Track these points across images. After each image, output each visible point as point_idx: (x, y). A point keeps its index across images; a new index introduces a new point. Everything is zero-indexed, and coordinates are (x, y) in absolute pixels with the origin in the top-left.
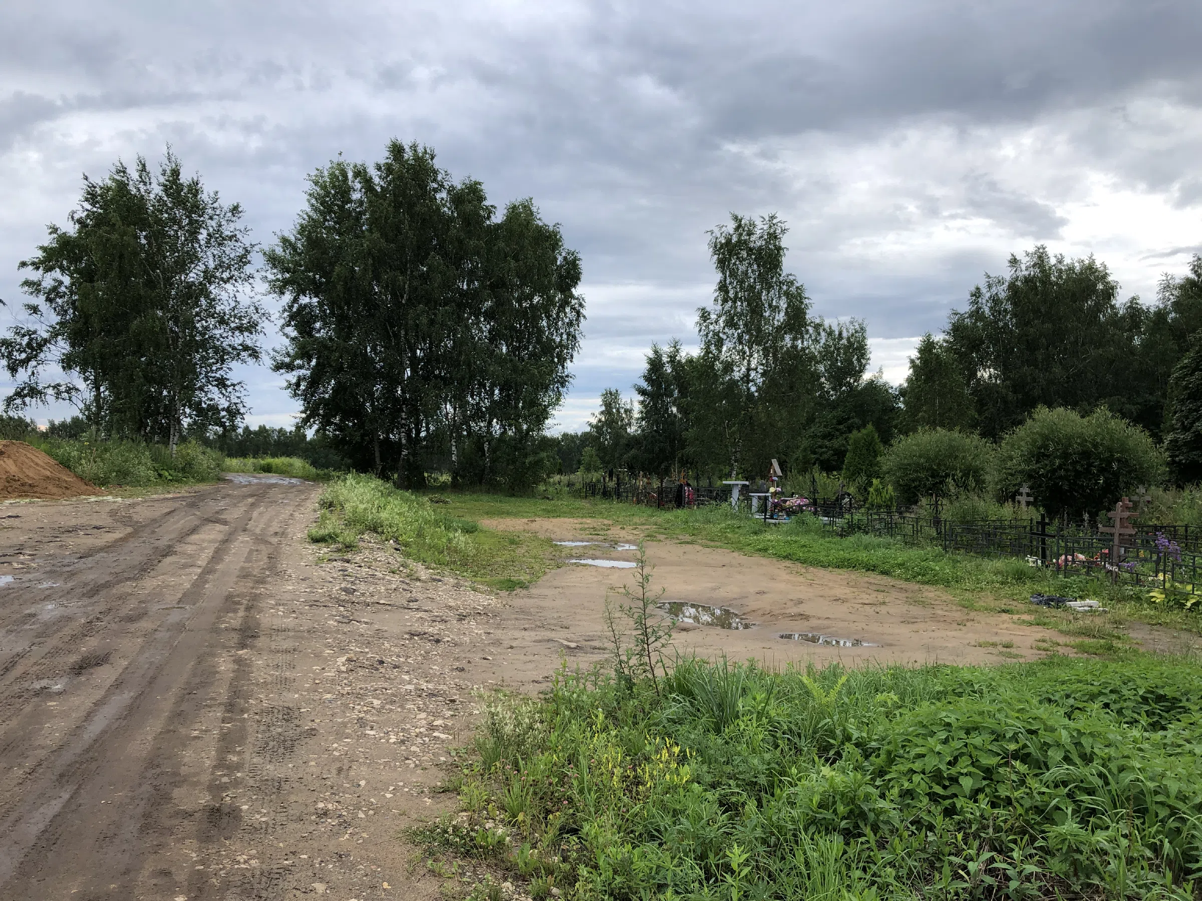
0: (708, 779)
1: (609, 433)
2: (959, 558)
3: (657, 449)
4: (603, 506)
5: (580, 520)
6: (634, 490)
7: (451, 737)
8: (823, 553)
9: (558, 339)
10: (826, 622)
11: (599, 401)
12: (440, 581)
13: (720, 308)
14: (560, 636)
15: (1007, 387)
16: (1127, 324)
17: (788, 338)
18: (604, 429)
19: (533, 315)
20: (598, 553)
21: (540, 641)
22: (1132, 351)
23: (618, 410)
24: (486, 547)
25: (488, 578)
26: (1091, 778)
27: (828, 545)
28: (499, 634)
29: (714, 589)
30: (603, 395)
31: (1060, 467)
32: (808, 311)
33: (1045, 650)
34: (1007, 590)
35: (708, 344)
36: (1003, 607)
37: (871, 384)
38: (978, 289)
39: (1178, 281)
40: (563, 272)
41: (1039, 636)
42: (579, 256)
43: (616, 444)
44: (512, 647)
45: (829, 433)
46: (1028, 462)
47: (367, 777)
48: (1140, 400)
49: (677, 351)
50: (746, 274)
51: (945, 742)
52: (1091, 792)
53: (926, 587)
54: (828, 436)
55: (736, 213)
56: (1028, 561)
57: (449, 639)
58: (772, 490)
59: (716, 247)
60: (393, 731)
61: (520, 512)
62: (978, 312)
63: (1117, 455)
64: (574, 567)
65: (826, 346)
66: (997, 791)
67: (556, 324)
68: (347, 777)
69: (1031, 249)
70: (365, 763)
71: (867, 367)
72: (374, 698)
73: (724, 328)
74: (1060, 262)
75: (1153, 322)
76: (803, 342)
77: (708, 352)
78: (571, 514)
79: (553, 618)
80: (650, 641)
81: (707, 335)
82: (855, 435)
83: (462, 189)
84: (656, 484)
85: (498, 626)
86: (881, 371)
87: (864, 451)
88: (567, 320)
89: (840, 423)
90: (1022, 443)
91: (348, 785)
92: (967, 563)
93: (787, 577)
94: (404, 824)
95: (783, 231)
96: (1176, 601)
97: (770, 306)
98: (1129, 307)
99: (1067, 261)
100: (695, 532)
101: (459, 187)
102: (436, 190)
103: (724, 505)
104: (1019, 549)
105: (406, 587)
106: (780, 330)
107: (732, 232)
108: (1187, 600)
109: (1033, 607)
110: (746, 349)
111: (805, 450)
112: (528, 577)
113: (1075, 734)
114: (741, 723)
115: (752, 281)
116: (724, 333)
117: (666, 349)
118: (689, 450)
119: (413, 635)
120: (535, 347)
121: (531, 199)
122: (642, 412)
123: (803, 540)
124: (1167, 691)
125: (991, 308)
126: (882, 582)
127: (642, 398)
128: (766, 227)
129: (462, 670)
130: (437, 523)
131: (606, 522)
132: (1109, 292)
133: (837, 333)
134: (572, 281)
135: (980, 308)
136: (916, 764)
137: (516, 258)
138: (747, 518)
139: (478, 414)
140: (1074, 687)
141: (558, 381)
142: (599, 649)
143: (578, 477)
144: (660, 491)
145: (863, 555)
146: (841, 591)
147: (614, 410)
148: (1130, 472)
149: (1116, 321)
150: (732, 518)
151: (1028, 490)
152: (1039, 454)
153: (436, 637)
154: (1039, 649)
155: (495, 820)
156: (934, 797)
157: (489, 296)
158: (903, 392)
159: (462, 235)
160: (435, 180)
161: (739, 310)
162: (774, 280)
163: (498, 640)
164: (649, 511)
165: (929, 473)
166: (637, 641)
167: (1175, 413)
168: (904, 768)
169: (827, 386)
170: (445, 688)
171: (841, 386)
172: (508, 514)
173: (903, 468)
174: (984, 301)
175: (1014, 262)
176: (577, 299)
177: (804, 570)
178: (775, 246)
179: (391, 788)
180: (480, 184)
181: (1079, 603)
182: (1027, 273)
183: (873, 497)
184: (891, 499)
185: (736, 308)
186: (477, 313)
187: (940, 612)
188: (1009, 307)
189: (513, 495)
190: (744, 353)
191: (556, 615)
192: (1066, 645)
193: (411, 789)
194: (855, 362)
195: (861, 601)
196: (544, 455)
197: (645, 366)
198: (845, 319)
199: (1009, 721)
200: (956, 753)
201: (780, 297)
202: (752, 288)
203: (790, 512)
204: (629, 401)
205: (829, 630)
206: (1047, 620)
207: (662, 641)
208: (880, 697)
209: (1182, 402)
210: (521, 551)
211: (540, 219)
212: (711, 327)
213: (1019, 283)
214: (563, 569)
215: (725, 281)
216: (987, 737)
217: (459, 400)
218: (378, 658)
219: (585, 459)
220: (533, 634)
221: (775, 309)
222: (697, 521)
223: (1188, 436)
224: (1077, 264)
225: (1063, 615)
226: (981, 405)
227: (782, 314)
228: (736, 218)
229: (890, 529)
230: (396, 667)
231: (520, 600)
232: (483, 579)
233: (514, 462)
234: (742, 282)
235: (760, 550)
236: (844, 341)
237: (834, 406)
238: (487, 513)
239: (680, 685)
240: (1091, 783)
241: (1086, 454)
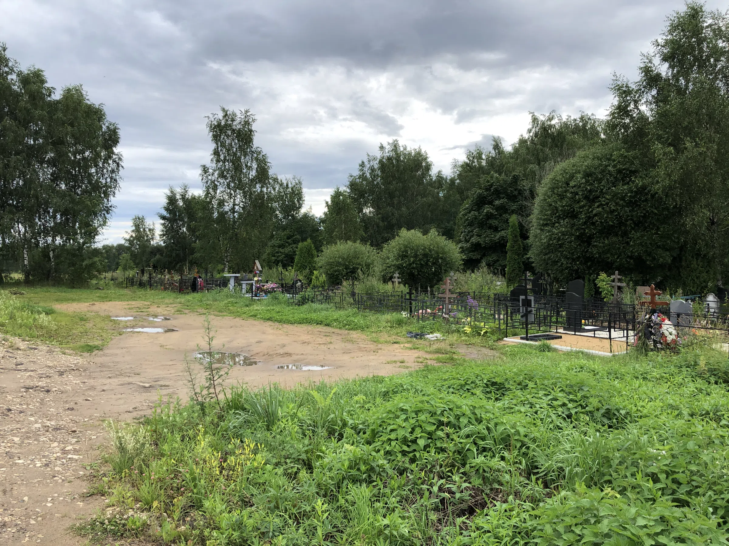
0: (274, 461)
1: (139, 245)
2: (366, 314)
3: (174, 255)
4: (140, 292)
5: (127, 303)
6: (161, 282)
7: (81, 457)
8: (292, 316)
9: (104, 181)
10: (302, 357)
11: (131, 223)
12: (36, 349)
13: (215, 165)
14: (134, 379)
15: (379, 218)
16: (437, 185)
17: (258, 186)
18: (135, 241)
19: (85, 164)
20: (145, 324)
21: (122, 385)
22: (439, 199)
23: (144, 230)
24: (63, 323)
25: (71, 345)
26: (483, 431)
27: (292, 311)
28: (92, 382)
29: (229, 342)
30: (134, 219)
31: (413, 263)
32: (269, 171)
33: (421, 363)
34: (394, 331)
35: (208, 188)
36: (395, 341)
37: (306, 216)
38: (363, 162)
39: (460, 163)
40: (107, 137)
41: (416, 355)
42: (118, 126)
43: (144, 252)
44: (103, 391)
45: (282, 244)
46: (397, 260)
47: (27, 494)
48: (444, 226)
49: (186, 191)
50: (231, 145)
51: (406, 420)
52: (483, 439)
53: (351, 332)
54: (281, 246)
55: (224, 107)
56: (402, 314)
57: (56, 389)
58: (256, 279)
59: (211, 127)
60: (36, 458)
61: (82, 298)
62: (363, 175)
63: (441, 255)
64: (131, 334)
65: (279, 192)
66: (436, 445)
67: (102, 171)
68: (11, 496)
69: (391, 141)
70: (23, 484)
71: (303, 205)
72: (13, 436)
73: (218, 179)
74: (405, 149)
75: (450, 184)
76: (267, 189)
77: (208, 193)
78: (120, 298)
79: (127, 369)
80: (215, 379)
81: (207, 182)
82: (300, 245)
83: (28, 74)
84: (177, 278)
85: (90, 377)
86: (311, 208)
87: (306, 255)
88: (110, 169)
89: (288, 238)
90: (394, 250)
91: (15, 502)
92: (372, 317)
93: (272, 331)
94: (68, 523)
95: (254, 120)
96: (477, 332)
97: (246, 166)
98: (438, 176)
99: (408, 149)
100: (208, 307)
101: (26, 72)
102: (7, 73)
103: (225, 290)
104: (397, 308)
105: (11, 355)
106: (253, 181)
107: (221, 118)
108: (481, 331)
109: (409, 339)
110: (232, 192)
111: (269, 254)
112: (100, 342)
113: (471, 408)
114: (281, 423)
115: (235, 150)
116: (218, 182)
117: (178, 191)
118: (197, 255)
119: (28, 388)
120: (86, 187)
121: (81, 85)
122: (163, 231)
123: (277, 308)
124: (497, 380)
125: (370, 173)
126: (326, 331)
127: (163, 222)
128: (243, 117)
129: (72, 409)
130: (22, 309)
131: (146, 303)
132: (428, 167)
133: (285, 184)
134: (113, 142)
135: (364, 173)
136: (392, 435)
137: (72, 125)
138: (240, 297)
139: (46, 232)
140: (452, 381)
141: (105, 210)
142: (164, 386)
143: (119, 273)
144: (181, 282)
145: (314, 316)
146: (305, 338)
147: (142, 230)
148: (446, 264)
149: (431, 183)
150: (231, 297)
151: (398, 275)
152: (403, 255)
153: (46, 388)
154: (418, 362)
155: (133, 509)
156: (404, 453)
157: (51, 150)
158: (322, 221)
159: (29, 106)
160: (7, 66)
161: (227, 167)
162: (249, 150)
163: (92, 387)
164: (174, 295)
165: (344, 267)
166: (206, 379)
167: (462, 233)
168: (384, 438)
169: (280, 216)
170: (64, 423)
171: (288, 216)
172: (73, 300)
173: (330, 264)
174: (366, 170)
175: (382, 148)
176: (117, 155)
177: (281, 327)
178: (248, 129)
179: (50, 499)
180: (42, 71)
181: (431, 335)
182: (388, 155)
183: (314, 281)
184: (324, 282)
185: (225, 166)
186: (42, 162)
187: (362, 346)
188: (379, 173)
189: (73, 288)
190: (231, 194)
191: (128, 367)
192: (431, 359)
193: (65, 498)
194: (296, 202)
195: (318, 343)
196: (96, 259)
197: (164, 201)
198: (289, 176)
199: (437, 405)
200: (413, 426)
201: (252, 161)
202: (235, 154)
203: (267, 292)
204: (152, 223)
205: (305, 361)
206: (417, 346)
207: (223, 377)
208: (356, 398)
209: (465, 227)
210: (89, 325)
211: (88, 100)
212: (210, 177)
213: (384, 160)
214: (123, 336)
215: (218, 149)
216: (428, 415)
217: (29, 222)
218: (5, 407)
219: (122, 262)
220: (116, 380)
221: (249, 168)
222: (208, 300)
223: (468, 245)
224: (413, 151)
225: (424, 342)
226: (366, 228)
227: (254, 171)
228: (223, 110)
229: (327, 299)
230: (21, 412)
231: (98, 358)
232: (68, 346)
233: (74, 265)
234: (228, 150)
235: (251, 316)
236: (290, 190)
237: (284, 228)
238: (57, 300)
239: (236, 404)
240: (483, 433)
241: (425, 255)
